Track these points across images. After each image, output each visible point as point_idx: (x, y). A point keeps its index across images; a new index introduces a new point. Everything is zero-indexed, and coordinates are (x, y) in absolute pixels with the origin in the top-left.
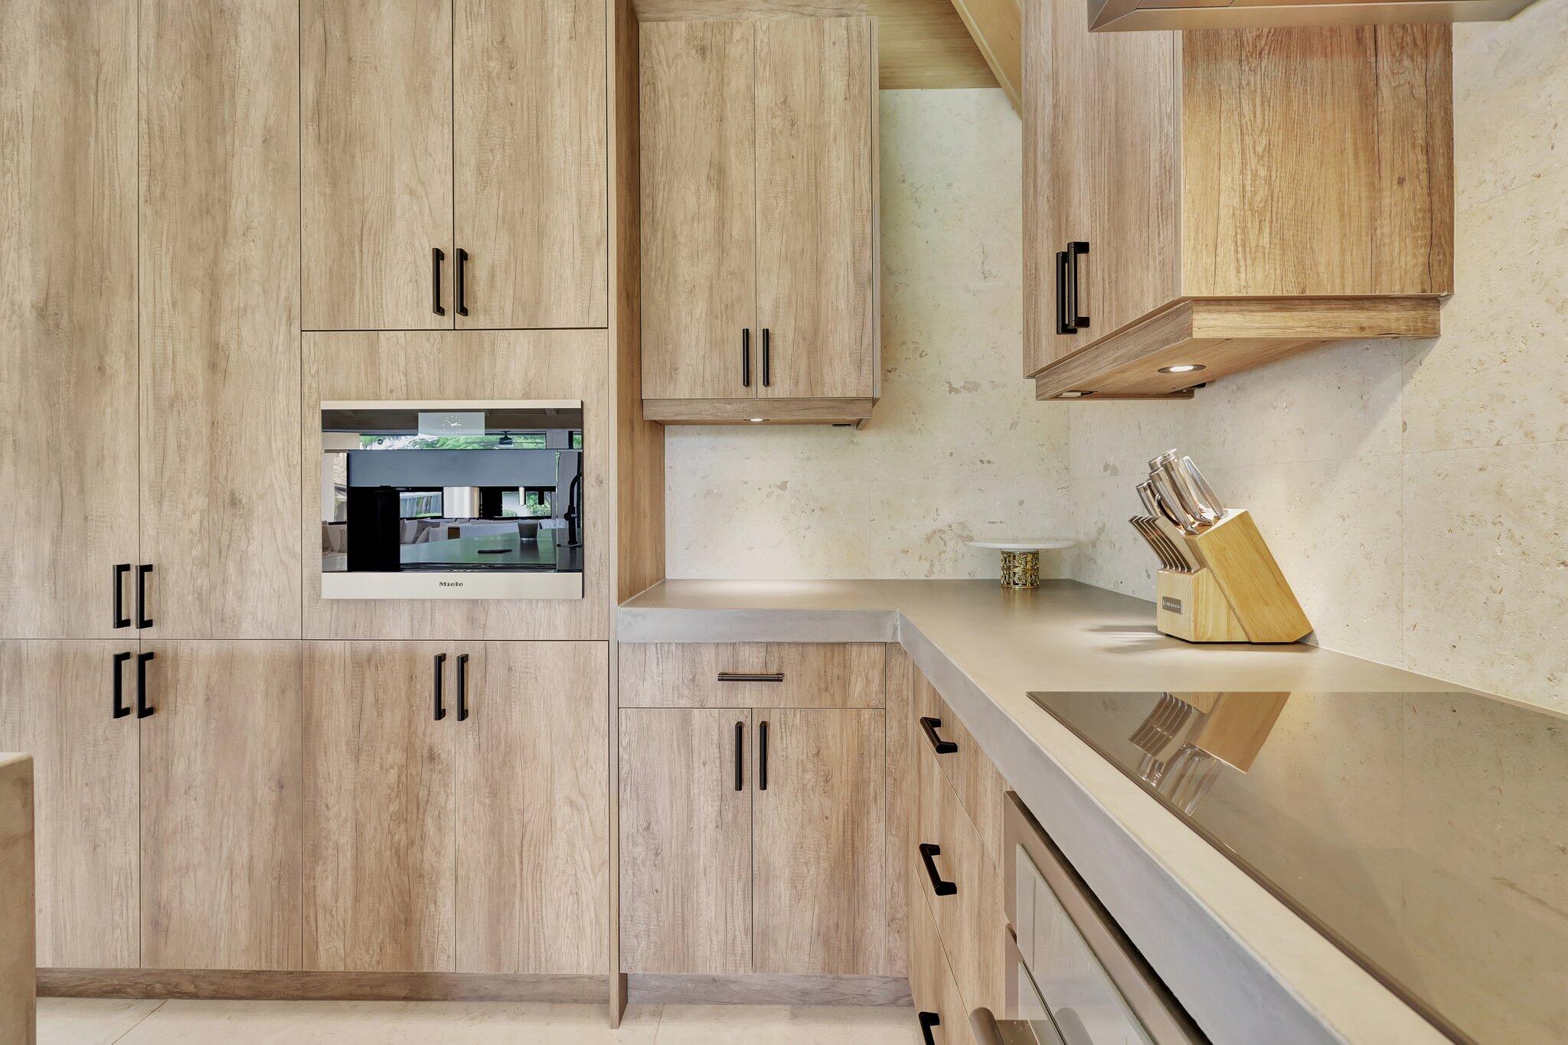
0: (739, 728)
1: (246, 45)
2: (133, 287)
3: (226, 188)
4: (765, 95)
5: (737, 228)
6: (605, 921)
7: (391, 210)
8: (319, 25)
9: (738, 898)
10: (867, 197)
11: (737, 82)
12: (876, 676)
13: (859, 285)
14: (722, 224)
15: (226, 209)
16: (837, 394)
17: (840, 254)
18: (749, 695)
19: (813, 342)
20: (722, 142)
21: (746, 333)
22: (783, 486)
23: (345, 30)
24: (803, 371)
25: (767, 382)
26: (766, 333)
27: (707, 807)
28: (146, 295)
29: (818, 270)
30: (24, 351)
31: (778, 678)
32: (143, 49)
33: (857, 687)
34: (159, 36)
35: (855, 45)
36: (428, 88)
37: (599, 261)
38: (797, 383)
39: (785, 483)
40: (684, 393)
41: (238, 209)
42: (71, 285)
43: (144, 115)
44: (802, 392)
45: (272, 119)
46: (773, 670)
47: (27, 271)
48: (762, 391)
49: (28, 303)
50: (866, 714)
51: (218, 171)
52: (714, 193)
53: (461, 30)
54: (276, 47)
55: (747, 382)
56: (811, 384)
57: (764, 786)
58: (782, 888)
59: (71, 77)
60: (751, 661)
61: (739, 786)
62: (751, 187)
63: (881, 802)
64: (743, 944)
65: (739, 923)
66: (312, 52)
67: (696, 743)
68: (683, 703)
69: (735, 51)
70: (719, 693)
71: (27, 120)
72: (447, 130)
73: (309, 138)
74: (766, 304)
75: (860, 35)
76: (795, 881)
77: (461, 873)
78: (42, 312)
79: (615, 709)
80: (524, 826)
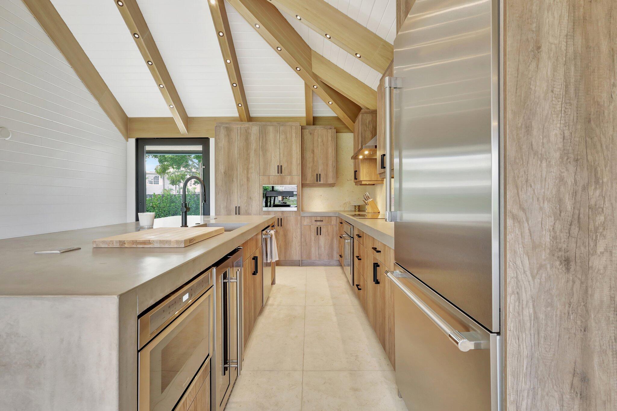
0: (317, 227)
1: (252, 138)
2: (237, 169)
3: (249, 157)
4: (320, 140)
5: (315, 159)
6: (300, 253)
7: (271, 160)
8: (262, 135)
9: (317, 250)
10: (334, 155)
11: (316, 138)
12: (335, 221)
13: (333, 167)
14: (313, 158)
15: (249, 159)
16: (330, 183)
17: (330, 163)
18: (318, 223)
19: (327, 175)
20: (313, 147)
21: (317, 174)
22: (321, 196)
23: (265, 136)
24: (325, 180)
25: (320, 181)
26: (320, 174)
27: (313, 238)
28: (239, 171)
29: (327, 165)
30: (222, 178)
31: (322, 221)
32: (238, 138)
33: (333, 222)
34: (240, 137)
35: (332, 133)
36: (276, 144)
37: (299, 167)
38: (324, 181)
39: (321, 195)
40: (308, 183)
41: (251, 159)
42: (229, 169)
43: (238, 147)
44: (325, 183)
45: (256, 148)
46: (322, 220)
47: (223, 168)
48: (319, 182)
49: (223, 172)
50: (334, 226)
51: (248, 155)
52: (312, 154)
53: (281, 137)
54: (256, 138)
55: (317, 181)
56: (326, 182)
57: (320, 235)
58: (323, 249)
59: (229, 142)
60: (319, 219)
61: (317, 235)
62: (318, 153)
63: (336, 237)
64: (318, 256)
65: (317, 253)
66: (261, 139)
67: (312, 229)
68: (310, 224)
69: (315, 134)
70: (314, 223)
71: (223, 147)
72: (279, 149)
73: (261, 150)
74: (320, 170)
75: (333, 132)
76: (324, 247)
77: (281, 247)
78: (225, 173)
79: (301, 225)
80: (289, 241)
